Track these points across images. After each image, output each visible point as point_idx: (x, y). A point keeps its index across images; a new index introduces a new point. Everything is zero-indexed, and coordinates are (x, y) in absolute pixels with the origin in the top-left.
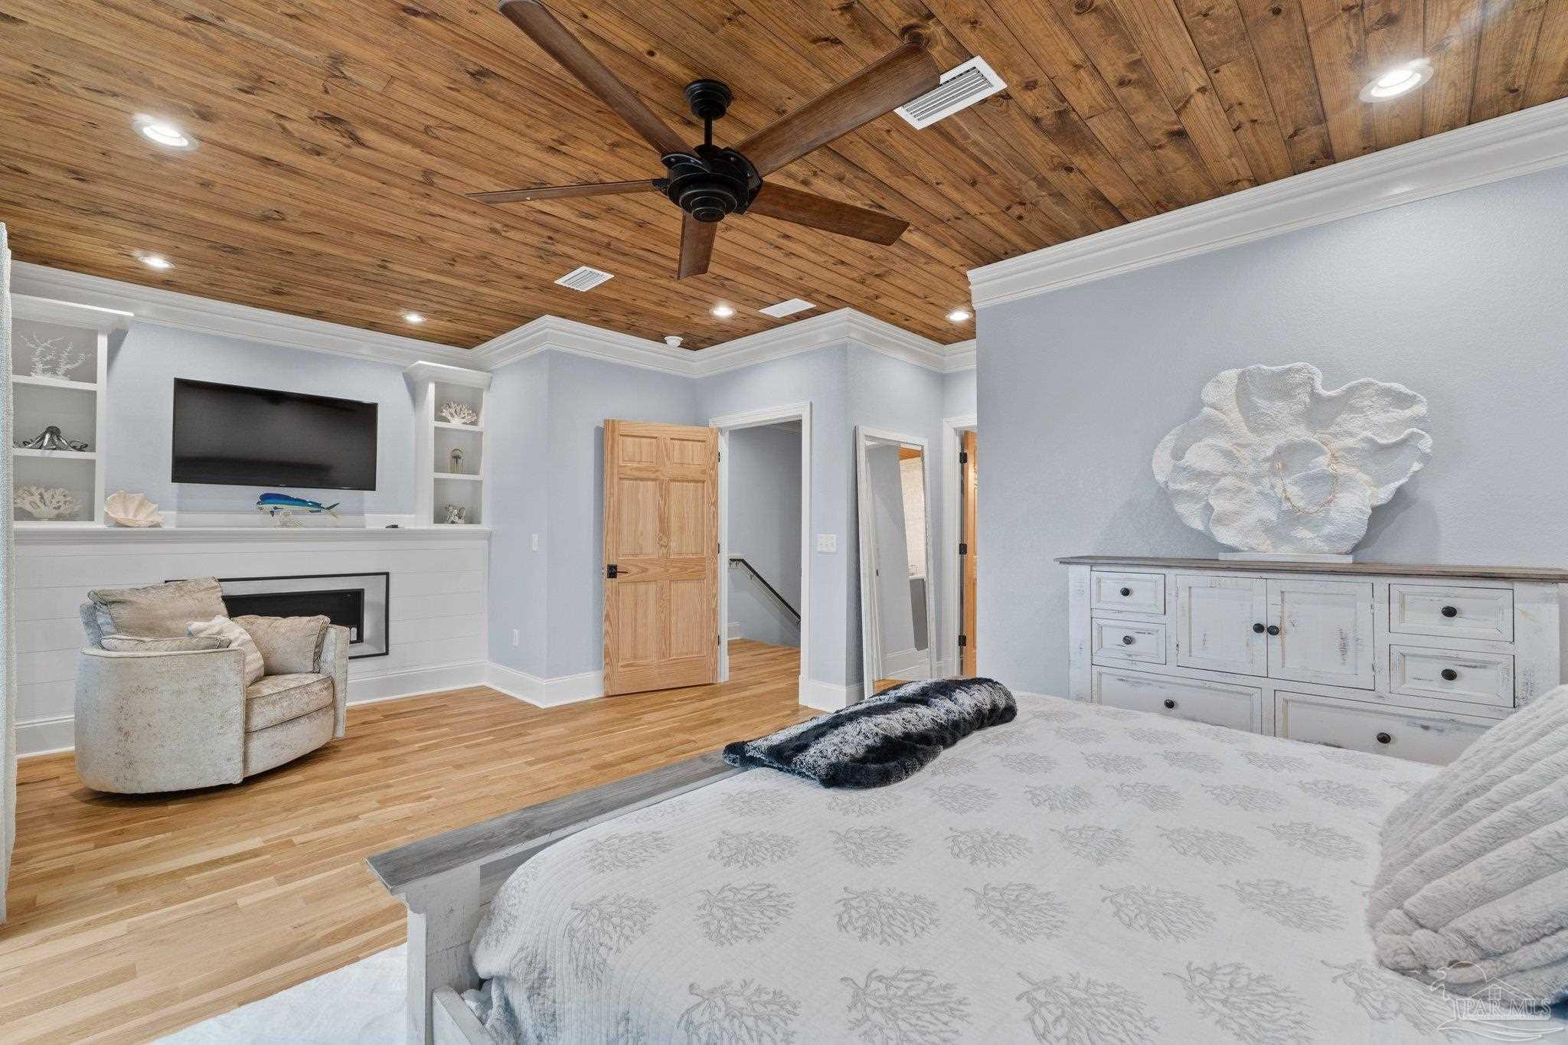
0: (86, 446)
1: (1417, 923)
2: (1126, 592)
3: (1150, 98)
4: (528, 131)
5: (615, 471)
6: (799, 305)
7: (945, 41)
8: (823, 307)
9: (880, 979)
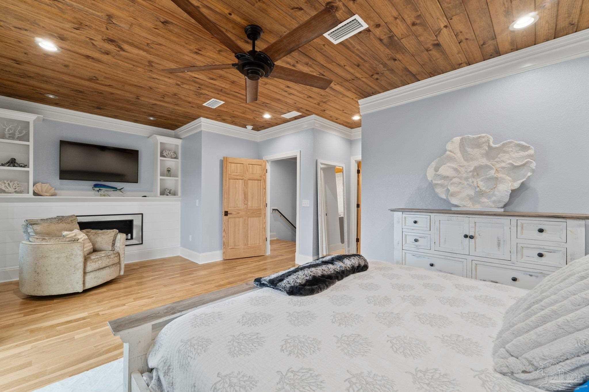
0: (26, 165)
1: (510, 354)
2: (415, 222)
3: (425, 30)
4: (186, 45)
5: (227, 176)
6: (295, 114)
7: (343, 8)
8: (304, 115)
9: (292, 372)
